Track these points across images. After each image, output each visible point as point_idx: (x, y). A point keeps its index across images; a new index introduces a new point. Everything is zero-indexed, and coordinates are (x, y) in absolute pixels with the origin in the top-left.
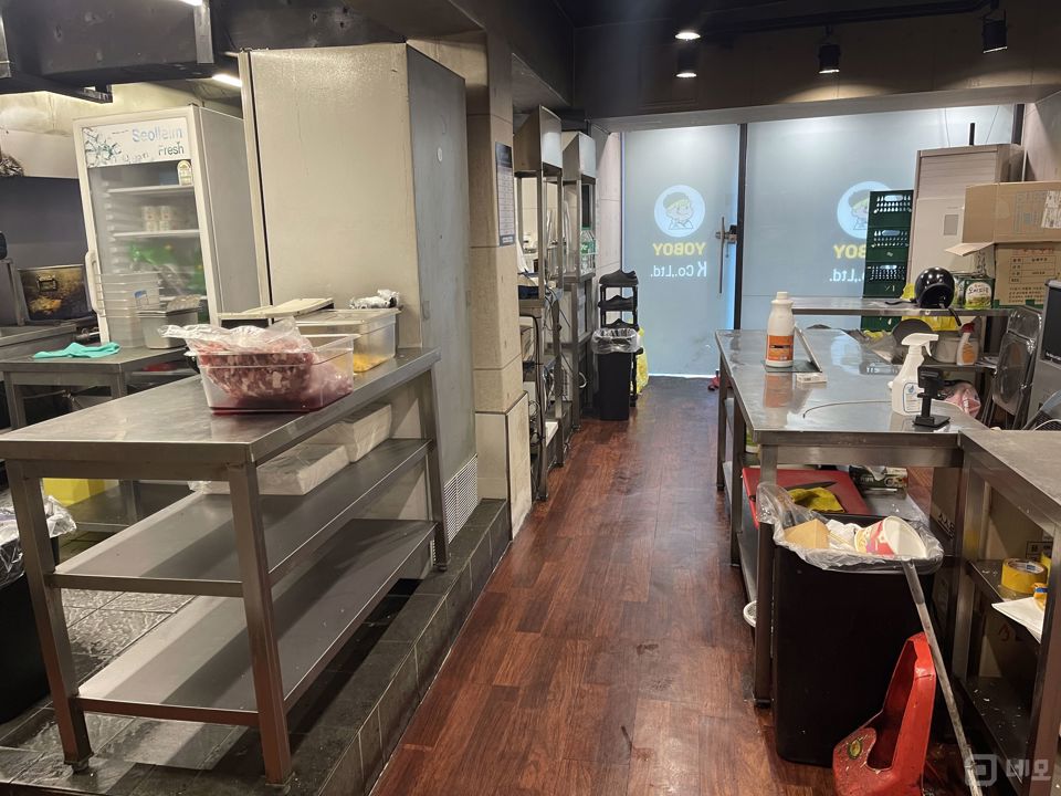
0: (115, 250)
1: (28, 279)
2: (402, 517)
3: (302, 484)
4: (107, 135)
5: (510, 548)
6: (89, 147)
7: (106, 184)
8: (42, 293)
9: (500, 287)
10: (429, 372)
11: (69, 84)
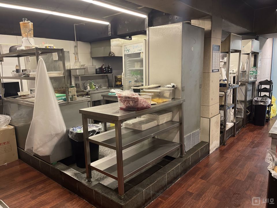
0: (128, 72)
1: (116, 78)
2: (173, 141)
3: (143, 128)
4: (128, 47)
5: (208, 156)
6: (125, 50)
7: (128, 58)
8: (118, 81)
9: (211, 84)
10: (181, 104)
11: (123, 37)
